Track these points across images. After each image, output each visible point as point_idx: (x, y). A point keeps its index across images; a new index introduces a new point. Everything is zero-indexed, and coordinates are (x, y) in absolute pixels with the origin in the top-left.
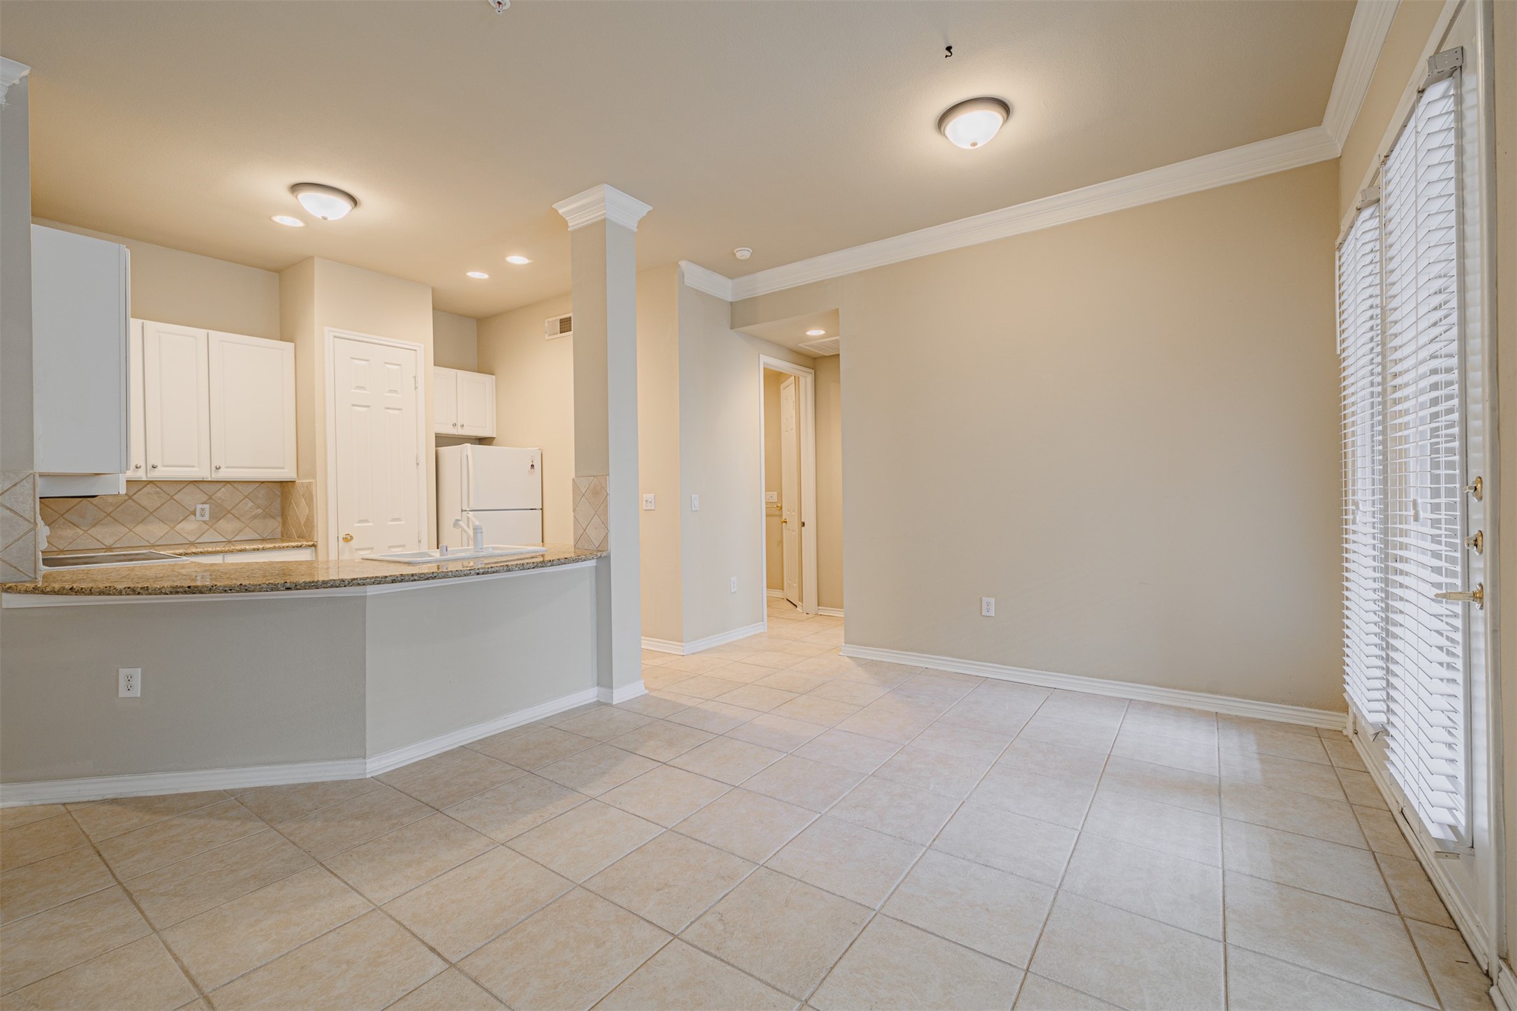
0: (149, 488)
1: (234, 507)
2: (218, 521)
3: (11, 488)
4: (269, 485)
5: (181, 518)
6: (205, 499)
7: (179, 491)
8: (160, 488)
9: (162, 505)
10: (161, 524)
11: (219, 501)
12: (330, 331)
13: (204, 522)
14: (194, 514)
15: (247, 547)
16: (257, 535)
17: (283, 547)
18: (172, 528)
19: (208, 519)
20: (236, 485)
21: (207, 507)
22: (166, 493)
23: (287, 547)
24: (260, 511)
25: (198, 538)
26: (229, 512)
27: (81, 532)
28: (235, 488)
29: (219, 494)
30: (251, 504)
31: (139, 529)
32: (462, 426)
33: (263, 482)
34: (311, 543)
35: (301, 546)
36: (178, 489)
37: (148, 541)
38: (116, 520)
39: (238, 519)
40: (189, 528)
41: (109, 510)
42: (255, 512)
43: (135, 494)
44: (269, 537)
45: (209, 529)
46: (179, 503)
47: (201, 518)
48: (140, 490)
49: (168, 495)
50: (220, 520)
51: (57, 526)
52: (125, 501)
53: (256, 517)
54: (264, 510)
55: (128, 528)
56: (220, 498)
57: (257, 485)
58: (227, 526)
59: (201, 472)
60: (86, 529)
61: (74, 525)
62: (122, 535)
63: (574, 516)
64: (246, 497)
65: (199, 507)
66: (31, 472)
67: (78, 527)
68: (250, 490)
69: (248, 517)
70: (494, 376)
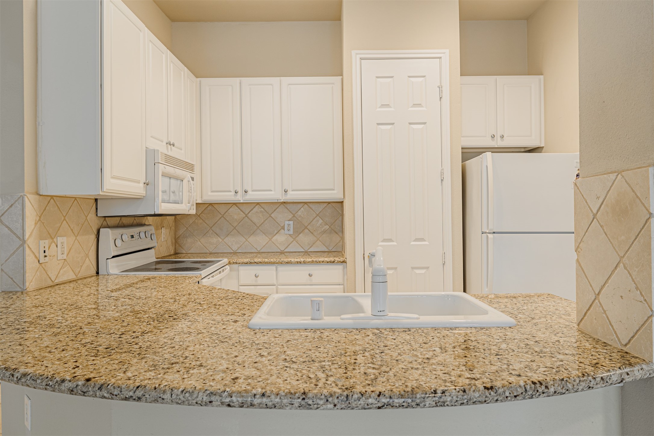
0: (257, 209)
1: (309, 224)
2: (299, 235)
3: (8, 209)
4: (334, 205)
5: (276, 232)
6: (290, 217)
7: (275, 210)
8: (263, 209)
9: (265, 221)
10: (264, 236)
11: (299, 219)
12: (357, 54)
13: (290, 235)
14: (283, 228)
15: (292, 260)
16: (326, 248)
17: (320, 262)
18: (270, 239)
19: (292, 233)
20: (311, 205)
21: (291, 223)
22: (267, 212)
23: (323, 262)
24: (327, 227)
25: (286, 248)
26: (306, 228)
27: (221, 240)
28: (310, 207)
29: (299, 213)
30: (321, 221)
31: (252, 239)
32: (502, 137)
33: (329, 203)
34: (342, 259)
35: (334, 262)
36: (274, 209)
37: (256, 249)
38: (238, 232)
39: (312, 233)
40: (281, 239)
41: (235, 224)
42: (324, 228)
43: (249, 213)
44: (333, 250)
45: (293, 241)
46: (275, 220)
47: (288, 233)
48: (252, 210)
49: (268, 213)
50: (300, 233)
51: (209, 235)
52: (244, 218)
53: (324, 232)
54: (330, 227)
55: (245, 239)
56: (300, 216)
57: (326, 204)
58: (305, 239)
59: (276, 195)
60: (223, 238)
61: (217, 235)
62: (242, 243)
63: (578, 260)
64: (317, 215)
65: (287, 222)
66: (22, 194)
67: (219, 236)
68: (321, 210)
69: (319, 232)
70: (542, 77)
